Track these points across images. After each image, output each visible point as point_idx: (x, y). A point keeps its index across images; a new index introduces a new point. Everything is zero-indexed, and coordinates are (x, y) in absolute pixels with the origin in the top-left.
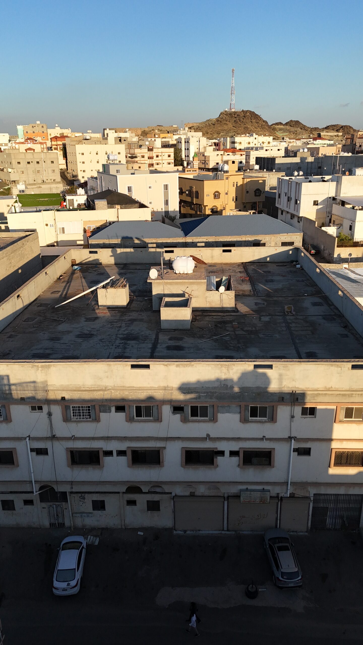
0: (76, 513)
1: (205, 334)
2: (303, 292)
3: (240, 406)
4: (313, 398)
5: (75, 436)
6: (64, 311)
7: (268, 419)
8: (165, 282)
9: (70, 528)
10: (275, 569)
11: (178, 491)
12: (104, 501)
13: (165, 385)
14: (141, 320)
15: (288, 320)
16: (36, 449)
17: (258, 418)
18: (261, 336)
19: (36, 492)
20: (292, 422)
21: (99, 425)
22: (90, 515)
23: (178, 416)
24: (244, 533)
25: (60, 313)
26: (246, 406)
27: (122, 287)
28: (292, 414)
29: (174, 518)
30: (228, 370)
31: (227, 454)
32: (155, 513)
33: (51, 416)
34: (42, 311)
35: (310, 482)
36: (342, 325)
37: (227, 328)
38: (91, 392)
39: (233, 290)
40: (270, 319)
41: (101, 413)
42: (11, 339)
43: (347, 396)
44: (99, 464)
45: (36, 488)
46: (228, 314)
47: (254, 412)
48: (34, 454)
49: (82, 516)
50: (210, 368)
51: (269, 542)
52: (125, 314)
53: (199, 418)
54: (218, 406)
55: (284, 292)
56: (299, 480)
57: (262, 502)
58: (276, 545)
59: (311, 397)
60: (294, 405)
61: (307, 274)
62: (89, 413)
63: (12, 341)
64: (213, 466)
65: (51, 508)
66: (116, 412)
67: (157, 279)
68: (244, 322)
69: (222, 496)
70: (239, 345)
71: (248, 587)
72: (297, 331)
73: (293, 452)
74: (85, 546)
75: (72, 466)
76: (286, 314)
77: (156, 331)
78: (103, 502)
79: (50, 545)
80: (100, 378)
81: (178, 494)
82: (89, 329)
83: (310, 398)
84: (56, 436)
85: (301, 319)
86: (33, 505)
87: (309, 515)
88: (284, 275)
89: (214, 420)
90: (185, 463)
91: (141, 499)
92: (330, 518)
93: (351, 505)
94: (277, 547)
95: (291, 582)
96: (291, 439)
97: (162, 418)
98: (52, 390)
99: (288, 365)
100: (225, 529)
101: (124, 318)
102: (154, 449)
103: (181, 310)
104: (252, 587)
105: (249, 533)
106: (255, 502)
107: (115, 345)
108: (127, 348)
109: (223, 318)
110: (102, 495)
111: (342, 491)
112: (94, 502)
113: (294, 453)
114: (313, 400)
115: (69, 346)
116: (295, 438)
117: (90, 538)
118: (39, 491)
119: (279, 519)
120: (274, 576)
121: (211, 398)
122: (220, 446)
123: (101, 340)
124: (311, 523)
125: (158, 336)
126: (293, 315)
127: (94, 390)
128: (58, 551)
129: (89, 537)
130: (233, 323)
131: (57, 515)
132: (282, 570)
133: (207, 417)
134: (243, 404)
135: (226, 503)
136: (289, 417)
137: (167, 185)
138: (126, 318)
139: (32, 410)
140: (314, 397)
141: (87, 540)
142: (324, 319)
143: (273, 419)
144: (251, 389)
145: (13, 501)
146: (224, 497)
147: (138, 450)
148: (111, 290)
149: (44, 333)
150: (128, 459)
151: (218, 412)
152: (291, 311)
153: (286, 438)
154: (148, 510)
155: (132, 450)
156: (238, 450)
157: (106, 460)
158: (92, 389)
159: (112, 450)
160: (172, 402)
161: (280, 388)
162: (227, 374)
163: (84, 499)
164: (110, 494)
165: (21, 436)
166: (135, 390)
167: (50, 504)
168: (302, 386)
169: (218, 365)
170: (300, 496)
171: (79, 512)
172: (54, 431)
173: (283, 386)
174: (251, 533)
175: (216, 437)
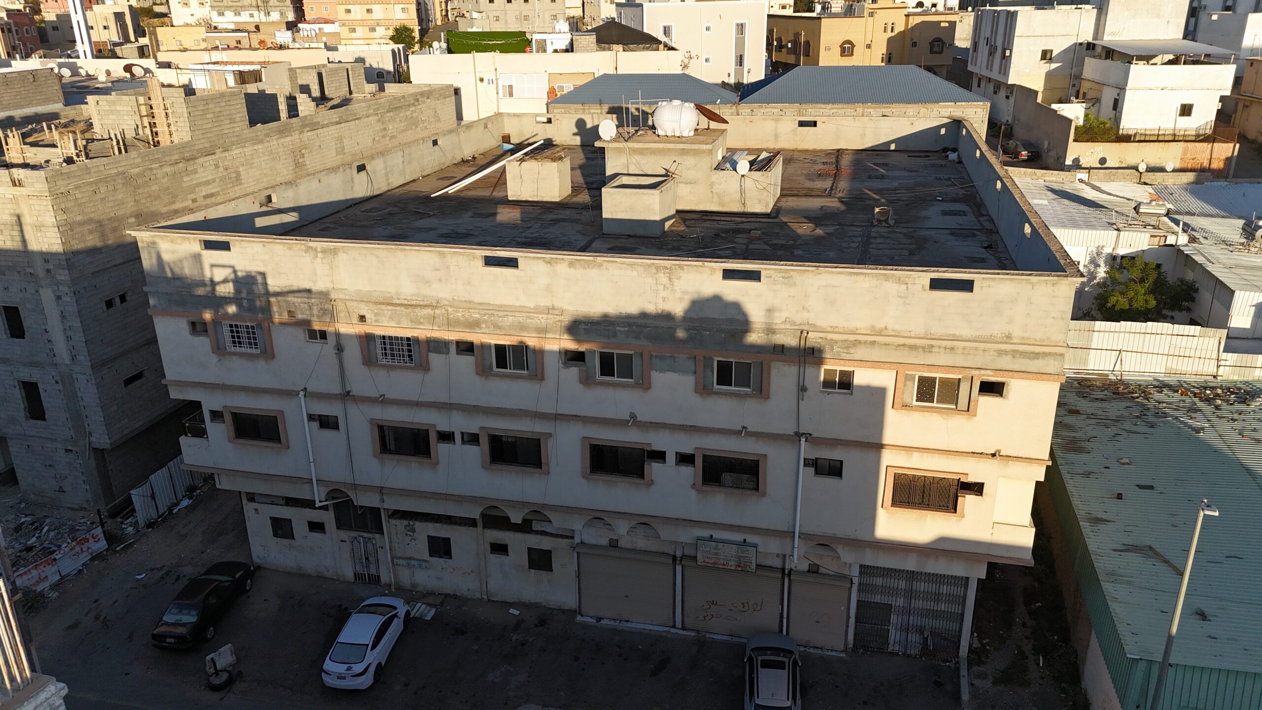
0: (400, 558)
2: (937, 194)
3: (695, 357)
4: (845, 351)
5: (386, 397)
6: (443, 202)
7: (753, 391)
8: (629, 148)
9: (390, 586)
11: (587, 532)
12: (449, 539)
13: (547, 305)
14: (575, 221)
15: (872, 233)
16: (320, 415)
17: (732, 388)
19: (320, 502)
20: (800, 401)
21: (428, 378)
22: (424, 564)
23: (574, 371)
24: (715, 637)
25: (435, 205)
26: (708, 360)
28: (801, 384)
29: (579, 590)
30: (670, 280)
31: (671, 458)
32: (544, 575)
33: (343, 351)
34: (404, 201)
35: (840, 536)
36: (985, 245)
37: (738, 239)
38: (409, 310)
40: (837, 230)
41: (430, 354)
43: (921, 350)
44: (430, 457)
45: (319, 495)
46: (751, 219)
47: (725, 374)
48: (315, 425)
49: (408, 564)
50: (635, 273)
51: (752, 653)
52: (550, 211)
53: (616, 379)
54: (651, 355)
56: (819, 531)
57: (740, 569)
58: (760, 658)
59: (841, 348)
60: (806, 363)
61: (965, 170)
62: (410, 350)
64: (643, 481)
65: (355, 543)
66: (457, 354)
68: (777, 233)
69: (670, 553)
72: (879, 249)
73: (805, 465)
74: (402, 615)
75: (381, 456)
76: (875, 223)
77: (592, 237)
78: (447, 541)
79: (342, 605)
80: (428, 282)
81: (586, 541)
82: (470, 227)
83: (839, 349)
84: (351, 394)
85: (901, 233)
86: (325, 533)
87: (848, 617)
88: (915, 169)
89: (644, 384)
90: (589, 470)
91: (519, 543)
92: (896, 629)
93: (942, 607)
96: (800, 438)
97: (543, 374)
98: (342, 299)
99: (792, 273)
100: (679, 624)
101: (544, 217)
102: (529, 436)
103: (643, 193)
105: (724, 638)
106: (726, 567)
109: (737, 225)
110: (445, 526)
111: (910, 564)
112: (432, 540)
113: (806, 468)
114: (845, 354)
116: (808, 436)
117: (419, 608)
118: (326, 500)
119: (785, 616)
121: (637, 338)
122: (658, 441)
124: (854, 633)
125: (592, 244)
126: (887, 226)
127: (416, 306)
128: (351, 613)
129: (419, 604)
130: (755, 232)
131: (367, 559)
132: (758, 702)
133: (632, 378)
134: (701, 354)
135: (679, 568)
136: (794, 389)
137: (742, 25)
138: (550, 216)
139: (310, 338)
140: (848, 348)
141: (411, 607)
143: (762, 392)
145: (290, 521)
146: (675, 557)
147: (501, 436)
148: (529, 164)
150: (482, 451)
151: (652, 368)
152: (887, 219)
153: (788, 435)
154: (530, 568)
155: (489, 435)
156: (692, 452)
157: (442, 449)
158: (414, 302)
159: (452, 430)
160: (562, 341)
161: (776, 324)
162: (668, 288)
163: (413, 531)
164: (459, 527)
165: (291, 388)
166: (492, 310)
167: (354, 534)
168: (823, 323)
169: (650, 266)
170: (831, 573)
171: (405, 556)
172: (347, 383)
173: (784, 319)
174: (729, 638)
175: (649, 420)
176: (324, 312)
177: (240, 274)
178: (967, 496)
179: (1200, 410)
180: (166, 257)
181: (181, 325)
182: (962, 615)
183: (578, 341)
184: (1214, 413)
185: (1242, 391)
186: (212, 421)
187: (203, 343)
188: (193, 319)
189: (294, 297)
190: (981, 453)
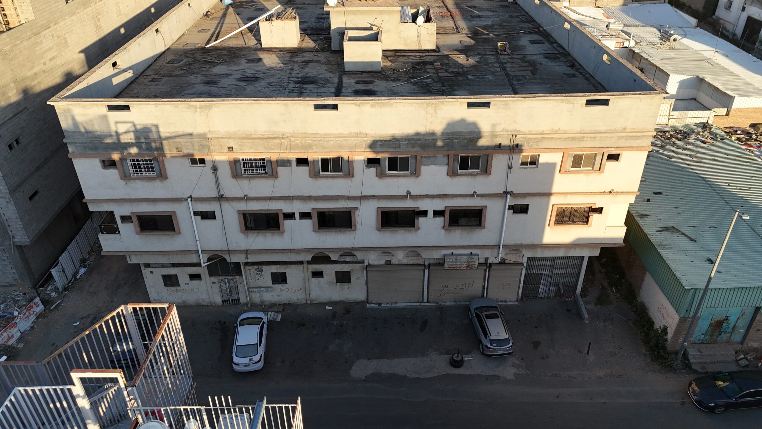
0: (253, 288)
1: (400, 77)
2: (518, 28)
3: (448, 155)
4: (536, 144)
5: (248, 196)
6: (218, 52)
7: (481, 171)
8: (347, 11)
9: (246, 304)
10: (482, 337)
11: (373, 259)
12: (285, 273)
13: (356, 131)
14: (318, 62)
15: (502, 60)
16: (201, 212)
17: (469, 171)
18: (470, 77)
19: (204, 263)
20: (509, 174)
21: (277, 182)
22: (269, 289)
23: (373, 170)
24: (447, 304)
25: (212, 54)
26: (456, 156)
27: (291, 18)
28: (510, 165)
29: (367, 290)
30: (435, 111)
31: (430, 214)
32: (346, 286)
33: (217, 171)
34: (190, 52)
35: (525, 244)
36: (568, 64)
37: (428, 70)
39: (434, 22)
40: (480, 59)
41: (279, 168)
42: (154, 83)
43: (577, 140)
44: (279, 229)
45: (203, 259)
46: (427, 54)
47: (464, 163)
48: (199, 218)
49: (259, 290)
50: (413, 108)
51: (475, 311)
52: (297, 55)
53: (398, 172)
54: (422, 156)
55: (495, 29)
56: (513, 243)
57: (469, 268)
60: (513, 153)
61: (522, 8)
62: (264, 166)
63: (156, 85)
64: (414, 229)
65: (223, 283)
66: (296, 166)
67: (336, 6)
68: (448, 63)
69: (422, 263)
70: (444, 88)
71: (453, 356)
72: (513, 71)
73: (508, 209)
74: (266, 322)
75: (246, 232)
76: (500, 52)
77: (338, 74)
79: (225, 323)
80: (276, 123)
81: (372, 263)
82: (253, 72)
83: (533, 143)
84: (224, 196)
85: (517, 59)
86: (201, 280)
87: (520, 283)
88: (493, 9)
89: (416, 173)
90: (380, 226)
91: (329, 270)
92: (544, 286)
93: (569, 271)
94: (485, 315)
95: (502, 349)
96: (507, 194)
97: (353, 173)
98: (216, 138)
99: (509, 102)
101: (295, 59)
102: (345, 210)
103: (370, 44)
104: (458, 356)
105: (452, 304)
106: (461, 268)
107: (289, 90)
108: (303, 92)
109: (422, 58)
110: (283, 266)
111: (561, 254)
112: (273, 274)
113: (509, 211)
114: (535, 146)
115: (230, 90)
116: (511, 193)
117: (271, 315)
118: (207, 262)
119: (486, 288)
120: (481, 345)
121: (413, 147)
122: (423, 205)
123: (270, 84)
124: (522, 291)
125: (342, 80)
126: (508, 54)
127: (269, 138)
128: (235, 328)
129: (270, 313)
130: (435, 64)
131: (230, 291)
132: (491, 338)
133: (408, 171)
134: (451, 153)
135: (426, 271)
136: (506, 168)
138: (299, 59)
139: (192, 164)
140: (538, 142)
141: (267, 315)
142: (546, 58)
143: (486, 171)
144: (463, 134)
145: (176, 276)
146: (425, 265)
147: (325, 212)
148: (277, 23)
149: (196, 77)
150: (313, 222)
151: (422, 164)
152: (505, 49)
153: (500, 194)
154: (337, 282)
155: (317, 212)
156: (443, 209)
157: (287, 224)
158: (267, 136)
159: (293, 212)
160: (366, 153)
161: (497, 132)
162: (434, 116)
163: (261, 271)
164: (292, 266)
165: (180, 196)
166: (320, 137)
167: (220, 278)
168: (524, 129)
169: (423, 103)
170: (512, 262)
171: (256, 286)
172: (221, 190)
173: (502, 129)
174: (454, 303)
175: (418, 194)
176: (203, 147)
177: (138, 127)
178: (594, 215)
179: (666, 145)
180: (79, 119)
181: (95, 163)
182: (579, 273)
183: (376, 152)
184: (674, 146)
185: (683, 132)
186: (122, 222)
187: (113, 173)
188: (103, 158)
189: (180, 139)
190: (604, 192)
